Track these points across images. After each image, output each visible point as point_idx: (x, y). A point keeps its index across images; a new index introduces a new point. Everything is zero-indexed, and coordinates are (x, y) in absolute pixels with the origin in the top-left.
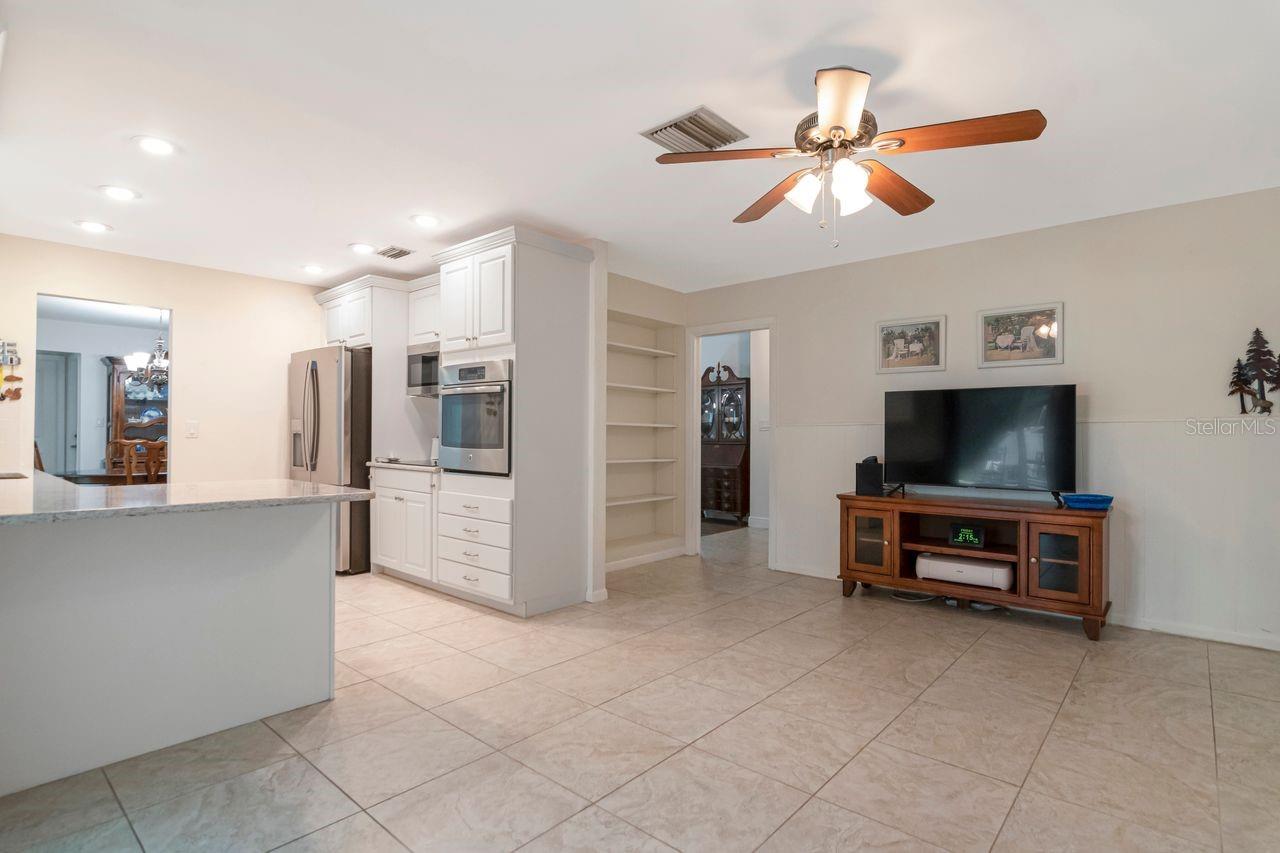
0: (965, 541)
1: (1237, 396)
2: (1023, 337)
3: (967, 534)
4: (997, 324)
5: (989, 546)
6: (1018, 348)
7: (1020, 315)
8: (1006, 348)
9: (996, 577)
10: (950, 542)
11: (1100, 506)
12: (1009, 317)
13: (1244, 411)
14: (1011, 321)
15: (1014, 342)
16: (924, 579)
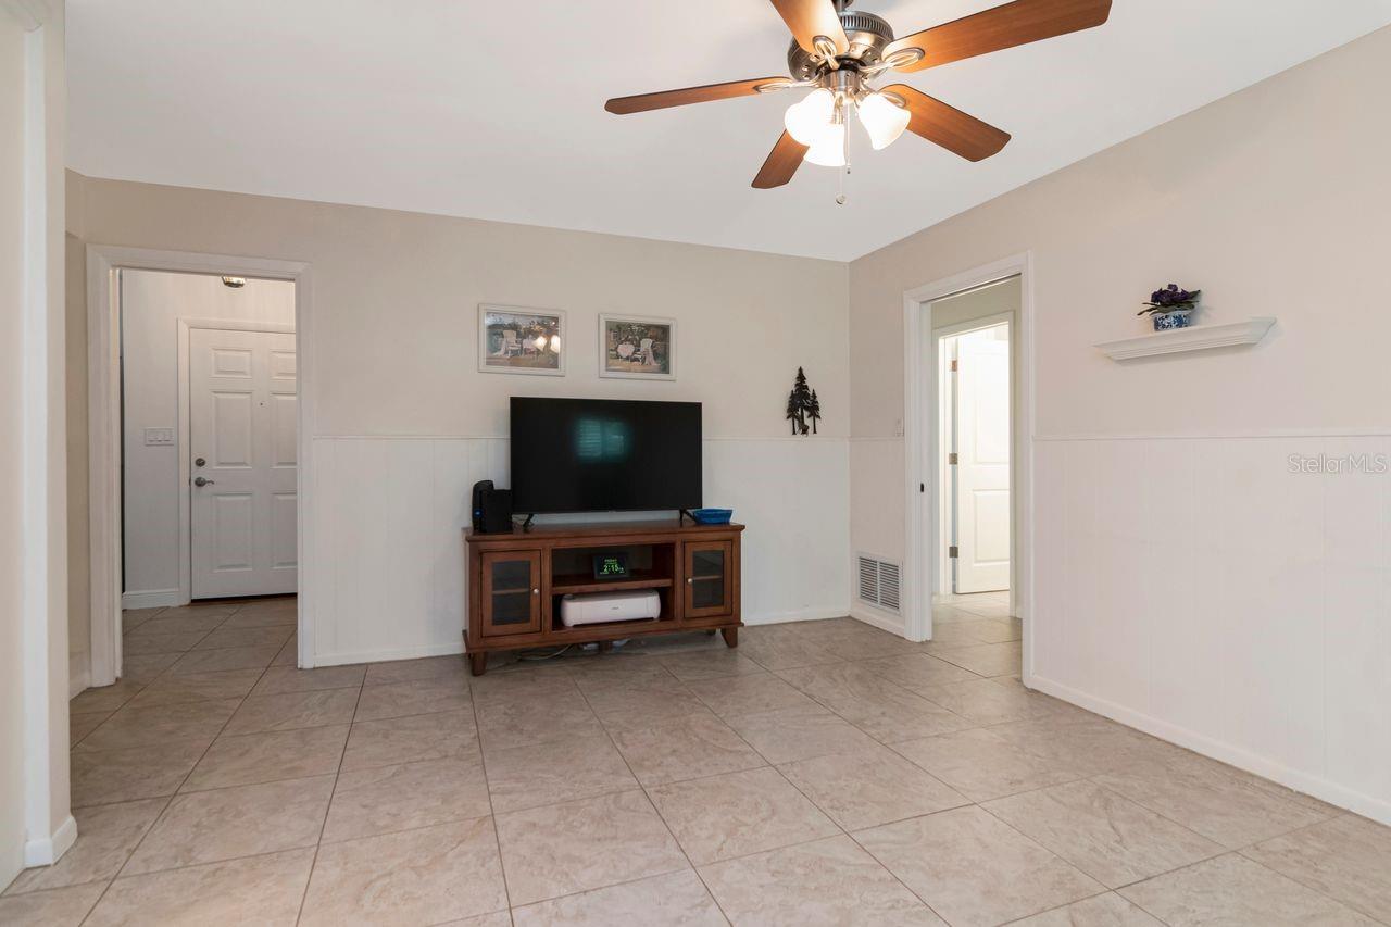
0: (611, 572)
1: (791, 420)
2: (642, 349)
3: (612, 565)
4: (620, 332)
5: (636, 575)
6: (637, 359)
7: (640, 325)
8: (627, 358)
9: (645, 606)
10: (596, 577)
11: (722, 519)
12: (630, 325)
13: (794, 433)
14: (632, 330)
15: (634, 353)
16: (576, 626)
